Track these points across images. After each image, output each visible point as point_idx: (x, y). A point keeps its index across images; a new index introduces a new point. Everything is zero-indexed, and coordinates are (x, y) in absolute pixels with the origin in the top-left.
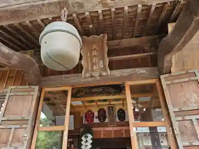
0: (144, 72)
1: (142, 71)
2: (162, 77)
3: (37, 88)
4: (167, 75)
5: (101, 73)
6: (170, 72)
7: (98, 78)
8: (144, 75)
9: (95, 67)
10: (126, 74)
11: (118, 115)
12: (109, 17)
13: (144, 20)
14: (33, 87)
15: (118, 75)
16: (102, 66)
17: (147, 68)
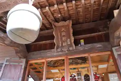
0: (100, 46)
1: (98, 45)
2: (114, 49)
6: (120, 45)
7: (67, 52)
8: (100, 49)
9: (64, 44)
10: (87, 49)
11: (85, 79)
12: (71, 8)
13: (97, 8)
15: (82, 49)
16: (69, 43)
17: (102, 43)
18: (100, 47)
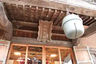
3: (9, 42)
4: (76, 47)
5: (47, 40)
7: (45, 43)
8: (66, 45)
9: (44, 36)
10: (58, 43)
14: (7, 41)
15: (55, 43)
16: (48, 37)
17: (67, 42)
18: (66, 44)
